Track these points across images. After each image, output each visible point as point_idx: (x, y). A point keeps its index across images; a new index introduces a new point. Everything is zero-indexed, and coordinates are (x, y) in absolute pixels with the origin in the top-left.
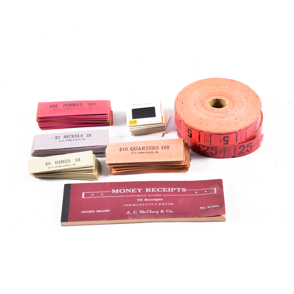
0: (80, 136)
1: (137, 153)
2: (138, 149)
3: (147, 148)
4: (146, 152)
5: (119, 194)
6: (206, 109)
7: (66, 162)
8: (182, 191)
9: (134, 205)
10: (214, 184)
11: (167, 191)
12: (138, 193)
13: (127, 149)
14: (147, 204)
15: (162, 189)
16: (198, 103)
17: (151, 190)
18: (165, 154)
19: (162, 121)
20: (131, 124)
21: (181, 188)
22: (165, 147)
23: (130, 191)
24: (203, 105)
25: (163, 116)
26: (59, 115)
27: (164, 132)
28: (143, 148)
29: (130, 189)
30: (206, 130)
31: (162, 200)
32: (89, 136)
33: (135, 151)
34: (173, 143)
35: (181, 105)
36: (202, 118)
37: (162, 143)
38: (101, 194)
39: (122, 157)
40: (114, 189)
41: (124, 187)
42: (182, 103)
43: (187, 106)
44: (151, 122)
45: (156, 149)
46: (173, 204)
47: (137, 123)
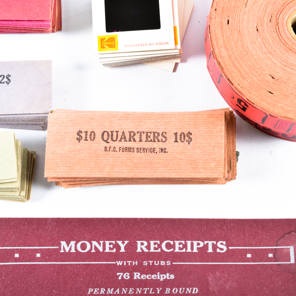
1: (117, 149)
2: (119, 139)
3: (141, 135)
4: (137, 149)
5: (78, 256)
6: (285, 44)
8: (218, 250)
9: (110, 291)
10: (289, 233)
11: (184, 250)
12: (118, 256)
13: (93, 136)
14: (139, 291)
15: (172, 243)
16: (265, 25)
17: (148, 247)
18: (183, 157)
19: (176, 43)
20: (102, 47)
21: (215, 242)
23: (101, 249)
24: (278, 30)
25: (177, 25)
27: (178, 61)
28: (132, 134)
29: (102, 242)
30: (284, 114)
31: (172, 277)
32: (6, 82)
33: (113, 144)
34: (201, 124)
35: (226, 27)
36: (276, 75)
37: (175, 122)
38: (37, 254)
39: (83, 159)
40: (64, 241)
41: (88, 235)
42: (228, 21)
43: (239, 31)
44: (150, 44)
45: (162, 139)
46: (197, 292)
47: (118, 45)
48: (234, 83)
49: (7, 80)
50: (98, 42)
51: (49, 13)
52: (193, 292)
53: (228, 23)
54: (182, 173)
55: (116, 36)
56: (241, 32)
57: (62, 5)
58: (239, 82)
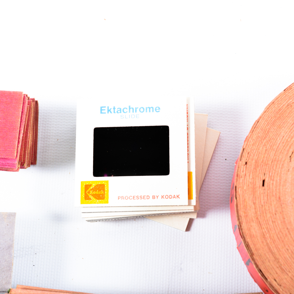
19: (190, 197)
25: (193, 170)
27: (193, 216)
35: (260, 190)
42: (264, 181)
43: (279, 198)
44: (154, 197)
47: (108, 195)
48: (268, 277)
50: (82, 190)
51: (13, 149)
53: (263, 185)
55: (107, 182)
56: (282, 198)
58: (275, 276)
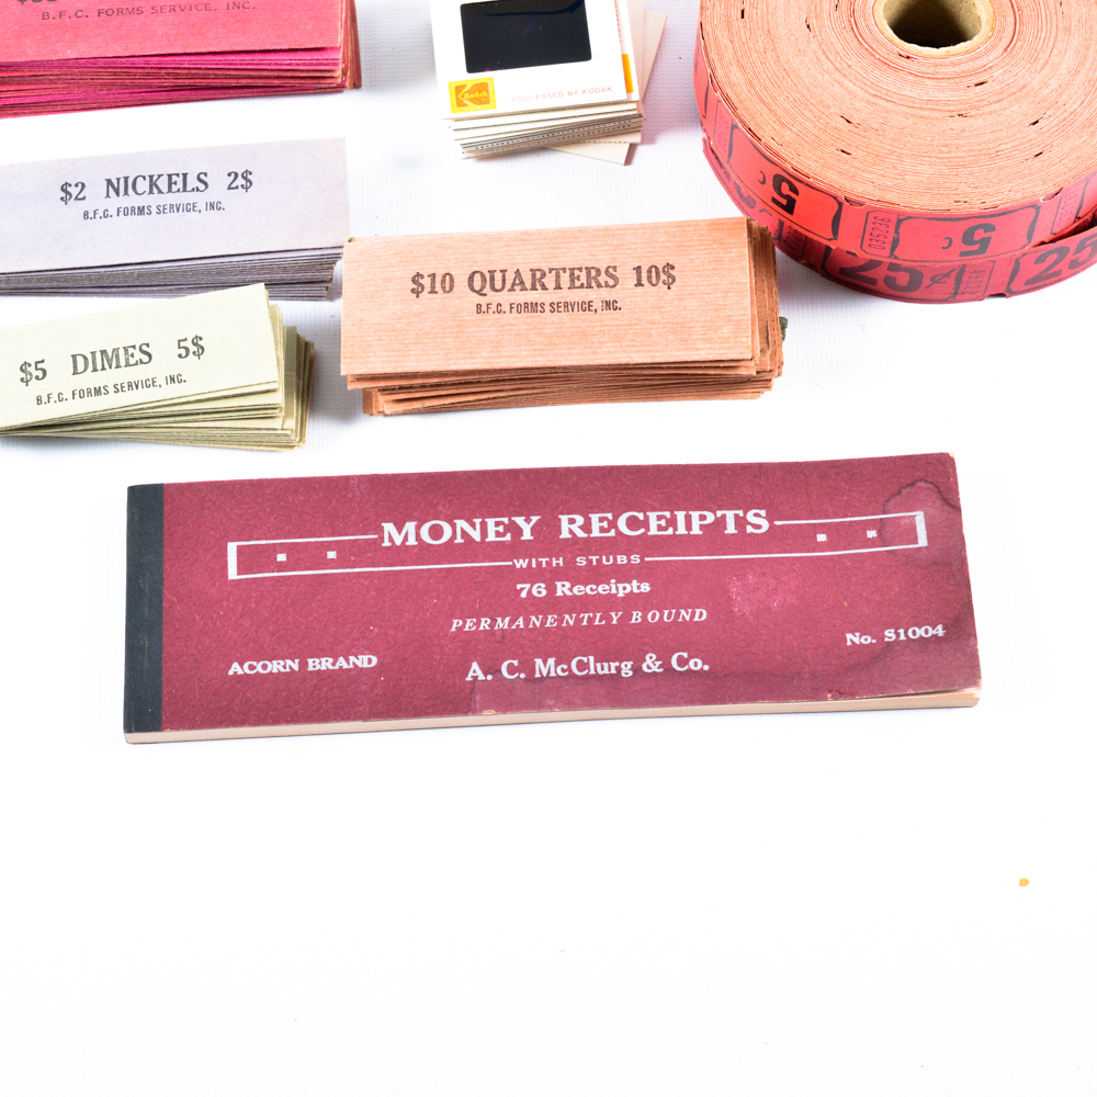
0: (192, 182)
1: (506, 307)
2: (508, 286)
3: (558, 276)
4: (552, 304)
5: (423, 552)
6: (872, 52)
7: (128, 365)
8: (749, 529)
9: (502, 623)
10: (912, 484)
11: (670, 531)
12: (517, 548)
13: (448, 283)
14: (569, 620)
15: (641, 516)
16: (826, 16)
17: (587, 527)
18: (657, 317)
19: (629, 89)
20: (460, 104)
21: (741, 513)
22: (654, 274)
23: (476, 535)
24: (854, 27)
25: (630, 53)
26: (70, 54)
27: (636, 138)
28: (538, 275)
29: (478, 521)
30: (878, 195)
31: (646, 587)
32: (242, 186)
33: (495, 298)
34: (695, 246)
35: (738, 23)
36: (855, 116)
37: (635, 243)
38: (329, 553)
39: (428, 333)
40: (389, 522)
41: (444, 506)
42: (743, 12)
43: (769, 31)
44: (570, 93)
45: (606, 282)
46: (704, 617)
47: (495, 98)
48: (763, 136)
49: (244, 182)
50: (451, 95)
51: (335, 32)
52: (696, 619)
53: (743, 17)
54: (657, 351)
55: (491, 79)
56: (772, 31)
57: (359, 33)
58: (773, 134)
